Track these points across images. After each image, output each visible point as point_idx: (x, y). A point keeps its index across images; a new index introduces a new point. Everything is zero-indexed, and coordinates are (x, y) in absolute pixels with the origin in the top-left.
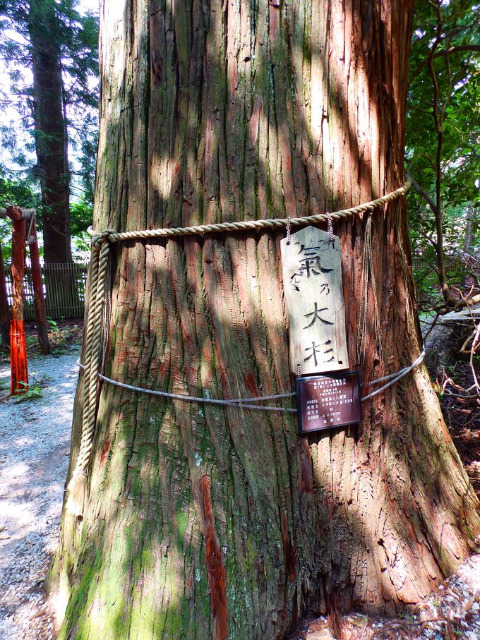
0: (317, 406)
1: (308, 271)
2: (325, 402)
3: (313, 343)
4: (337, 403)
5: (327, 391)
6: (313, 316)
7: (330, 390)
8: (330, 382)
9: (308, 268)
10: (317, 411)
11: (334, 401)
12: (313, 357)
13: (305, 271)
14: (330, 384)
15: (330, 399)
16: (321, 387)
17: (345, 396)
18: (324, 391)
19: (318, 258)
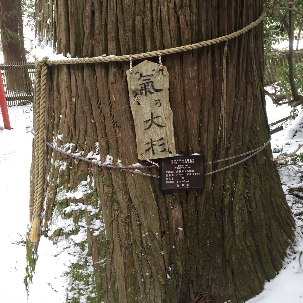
0: (173, 175)
1: (146, 91)
2: (179, 173)
3: (151, 140)
4: (187, 174)
5: (181, 166)
6: (150, 122)
7: (183, 166)
8: (183, 160)
9: (145, 89)
10: (173, 178)
11: (185, 173)
12: (151, 149)
13: (144, 92)
14: (183, 162)
15: (183, 171)
16: (176, 163)
17: (193, 171)
18: (179, 166)
19: (152, 82)
